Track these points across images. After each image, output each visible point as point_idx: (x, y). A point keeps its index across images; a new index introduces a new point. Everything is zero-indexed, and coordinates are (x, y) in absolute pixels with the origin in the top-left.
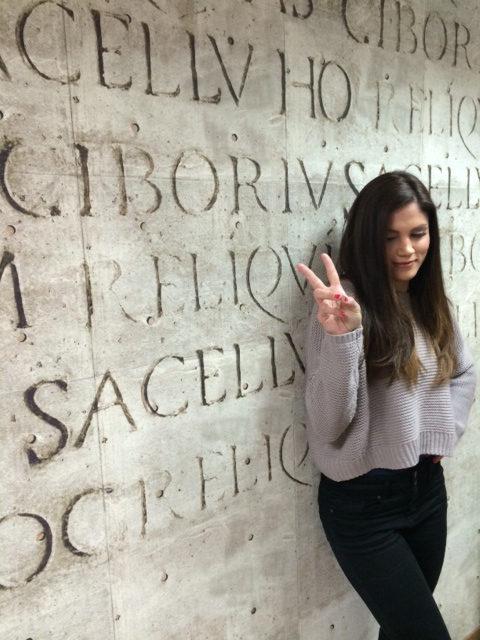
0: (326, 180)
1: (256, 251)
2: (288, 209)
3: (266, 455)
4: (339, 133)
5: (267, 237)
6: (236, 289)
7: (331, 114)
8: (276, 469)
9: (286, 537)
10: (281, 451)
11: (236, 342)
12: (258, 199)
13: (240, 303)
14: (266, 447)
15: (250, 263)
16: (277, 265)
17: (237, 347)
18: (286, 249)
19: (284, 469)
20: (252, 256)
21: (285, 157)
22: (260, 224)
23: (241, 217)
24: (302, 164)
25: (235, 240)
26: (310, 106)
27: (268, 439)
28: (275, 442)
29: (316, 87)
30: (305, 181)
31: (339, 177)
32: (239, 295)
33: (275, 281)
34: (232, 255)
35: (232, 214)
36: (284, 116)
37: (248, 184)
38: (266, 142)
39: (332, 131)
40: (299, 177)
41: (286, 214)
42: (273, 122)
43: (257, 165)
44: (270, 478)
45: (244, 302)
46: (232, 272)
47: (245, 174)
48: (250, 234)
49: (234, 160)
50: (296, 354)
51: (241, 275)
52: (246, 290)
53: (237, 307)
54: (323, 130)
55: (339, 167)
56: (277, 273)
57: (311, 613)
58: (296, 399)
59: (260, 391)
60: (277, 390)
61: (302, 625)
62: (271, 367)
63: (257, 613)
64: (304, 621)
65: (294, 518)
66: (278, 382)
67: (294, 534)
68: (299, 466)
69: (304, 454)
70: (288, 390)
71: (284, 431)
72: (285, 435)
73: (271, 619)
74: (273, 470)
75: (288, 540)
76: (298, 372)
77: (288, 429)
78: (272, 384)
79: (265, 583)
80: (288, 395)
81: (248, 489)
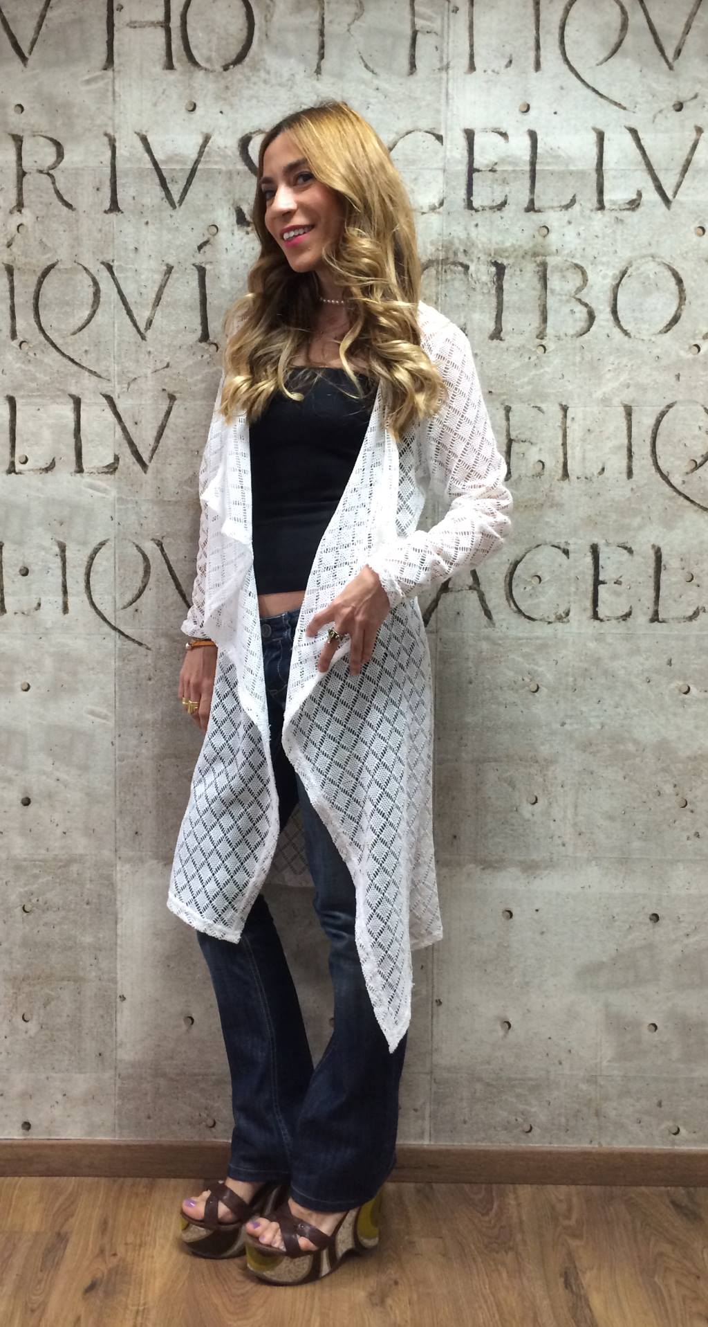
0: (197, 162)
1: (52, 266)
2: (114, 207)
3: (59, 572)
4: (227, 88)
5: (73, 247)
6: (13, 317)
7: (209, 60)
8: (77, 600)
9: (92, 713)
10: (88, 575)
11: (11, 394)
12: (57, 192)
13: (20, 338)
14: (59, 560)
15: (40, 283)
16: (92, 290)
17: (12, 401)
18: (110, 268)
19: (93, 604)
20: (45, 273)
21: (110, 131)
22: (61, 228)
23: (27, 217)
24: (144, 140)
25: (14, 248)
26: (163, 53)
27: (63, 548)
28: (76, 557)
29: (175, 22)
30: (150, 166)
31: (225, 157)
32: (18, 328)
33: (86, 313)
34: (10, 270)
35: (11, 212)
36: (110, 73)
37: (41, 172)
38: (75, 111)
39: (211, 86)
40: (139, 160)
41: (112, 216)
42: (88, 82)
43: (58, 145)
44: (65, 609)
45: (28, 337)
46: (8, 294)
47: (36, 159)
48: (41, 242)
49: (18, 140)
50: (124, 429)
51: (24, 298)
52: (33, 321)
53: (15, 343)
54: (190, 87)
55: (226, 142)
56: (91, 302)
57: (142, 860)
58: (120, 500)
59: (49, 472)
60: (82, 477)
61: (122, 871)
62: (72, 441)
63: (32, 807)
64: (127, 867)
65: (110, 689)
66: (85, 466)
67: (110, 714)
68: (125, 608)
69: (136, 592)
70: (104, 482)
71: (94, 544)
72: (96, 551)
73: (59, 831)
74: (71, 600)
75: (98, 720)
76: (127, 458)
77: (102, 544)
78: (73, 467)
79: (49, 768)
80: (105, 491)
81: (23, 613)
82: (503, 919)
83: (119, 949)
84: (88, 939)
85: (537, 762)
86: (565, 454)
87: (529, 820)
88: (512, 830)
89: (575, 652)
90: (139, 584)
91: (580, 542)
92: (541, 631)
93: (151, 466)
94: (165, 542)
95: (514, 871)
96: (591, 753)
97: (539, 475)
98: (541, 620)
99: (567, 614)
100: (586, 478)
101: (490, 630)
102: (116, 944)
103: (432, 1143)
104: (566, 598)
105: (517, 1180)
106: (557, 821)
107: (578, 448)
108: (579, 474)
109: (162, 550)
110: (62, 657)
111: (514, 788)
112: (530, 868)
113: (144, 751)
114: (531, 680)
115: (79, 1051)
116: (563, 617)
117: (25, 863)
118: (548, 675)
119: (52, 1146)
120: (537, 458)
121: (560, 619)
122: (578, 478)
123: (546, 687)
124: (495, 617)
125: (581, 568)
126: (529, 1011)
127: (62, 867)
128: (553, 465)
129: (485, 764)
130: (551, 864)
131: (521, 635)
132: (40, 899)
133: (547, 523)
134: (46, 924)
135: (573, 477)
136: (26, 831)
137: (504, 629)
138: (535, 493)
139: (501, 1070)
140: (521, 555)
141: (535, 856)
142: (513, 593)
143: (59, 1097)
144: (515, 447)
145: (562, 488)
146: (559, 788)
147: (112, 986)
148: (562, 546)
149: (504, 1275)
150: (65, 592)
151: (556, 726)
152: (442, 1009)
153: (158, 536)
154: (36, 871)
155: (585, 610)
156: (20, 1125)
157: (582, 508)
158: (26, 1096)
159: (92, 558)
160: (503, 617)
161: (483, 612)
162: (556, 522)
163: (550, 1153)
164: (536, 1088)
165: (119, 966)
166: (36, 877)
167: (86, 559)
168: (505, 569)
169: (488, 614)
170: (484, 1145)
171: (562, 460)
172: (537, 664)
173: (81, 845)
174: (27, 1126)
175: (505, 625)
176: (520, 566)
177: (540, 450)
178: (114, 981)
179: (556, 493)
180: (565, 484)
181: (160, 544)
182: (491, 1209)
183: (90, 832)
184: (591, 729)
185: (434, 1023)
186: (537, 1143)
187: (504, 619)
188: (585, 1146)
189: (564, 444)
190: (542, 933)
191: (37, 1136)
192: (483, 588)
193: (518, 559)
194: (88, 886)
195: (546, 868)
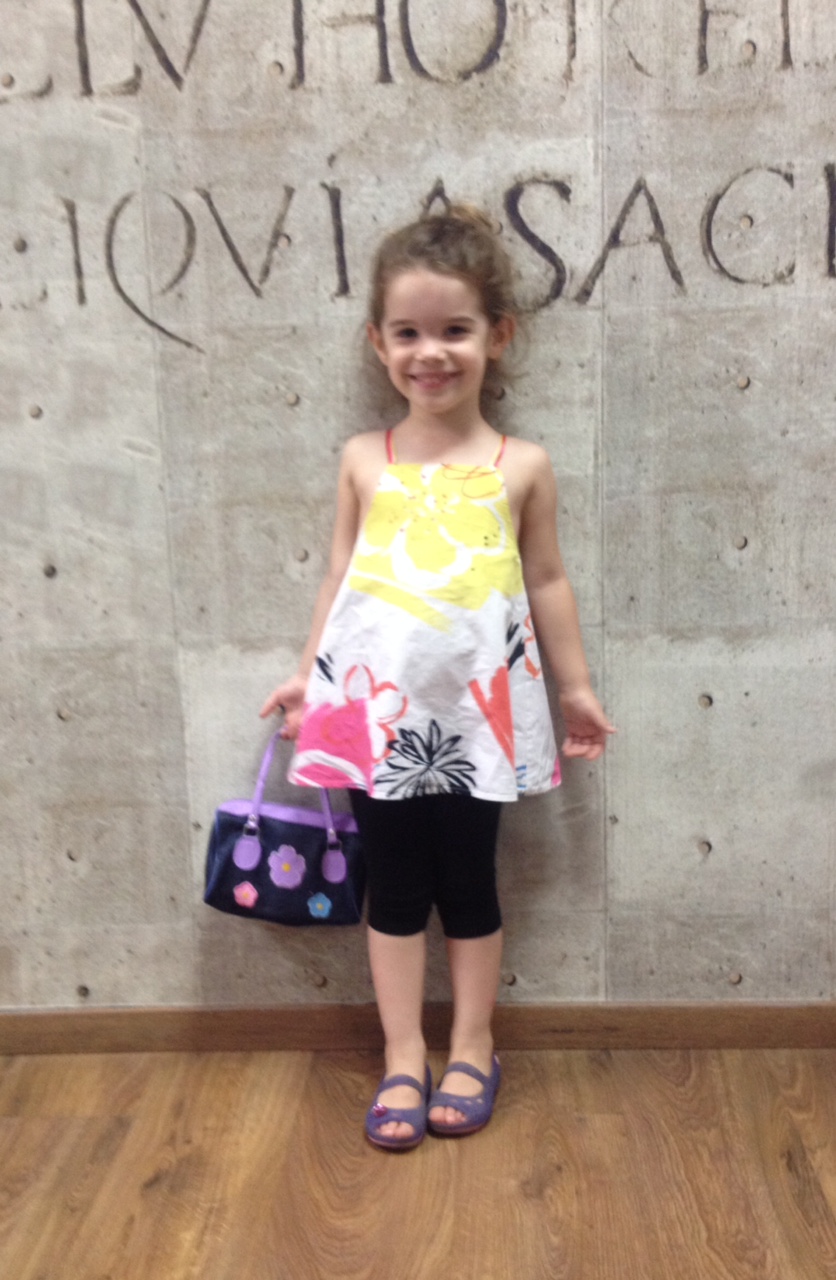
3: (69, 245)
8: (97, 284)
9: (130, 445)
10: (109, 246)
14: (66, 229)
19: (119, 290)
27: (71, 208)
28: (92, 220)
44: (82, 298)
50: (147, 28)
57: (211, 645)
58: (147, 133)
59: (46, 97)
60: (91, 101)
61: (185, 662)
62: (72, 48)
63: (60, 581)
64: (192, 656)
65: (152, 410)
66: (95, 84)
67: (153, 447)
68: (164, 292)
69: (177, 268)
70: (121, 107)
71: (114, 199)
72: (118, 210)
73: (98, 610)
74: (90, 285)
75: (139, 456)
76: (154, 70)
77: (126, 200)
78: (78, 87)
79: (76, 524)
80: (124, 121)
81: (24, 307)
82: (700, 708)
83: (189, 765)
84: (147, 752)
85: (747, 489)
86: (786, 29)
87: (735, 572)
88: (712, 586)
89: (801, 327)
90: (179, 257)
91: (809, 162)
92: (755, 297)
93: (188, 79)
94: (215, 193)
95: (714, 641)
96: (824, 472)
97: (749, 63)
98: (755, 281)
99: (791, 270)
100: (817, 64)
101: (679, 300)
102: (184, 757)
103: (610, 999)
104: (790, 246)
105: (720, 1044)
106: (776, 570)
107: (805, 21)
108: (807, 59)
109: (210, 204)
110: (84, 369)
111: (714, 527)
112: (737, 637)
113: (205, 497)
114: (739, 371)
115: (145, 896)
116: (786, 276)
117: (55, 655)
118: (764, 364)
119: (117, 1016)
120: (745, 37)
121: (780, 278)
122: (806, 65)
123: (760, 380)
124: (686, 281)
125: (810, 202)
126: (736, 827)
127: (105, 658)
128: (769, 45)
129: (674, 496)
130: (766, 631)
131: (724, 305)
132: (80, 701)
133: (761, 136)
134: (91, 734)
135: (798, 64)
136: (54, 612)
137: (700, 297)
138: (743, 89)
139: (699, 904)
140: (724, 186)
141: (743, 620)
142: (714, 243)
143: (123, 954)
144: (713, 22)
145: (783, 81)
146: (778, 525)
147: (183, 810)
148: (784, 169)
149: (706, 1156)
150: (79, 272)
151: (775, 435)
152: (617, 828)
153: (203, 183)
154: (71, 664)
155: (816, 263)
156: (73, 991)
157: (811, 112)
158: (80, 954)
159: (112, 222)
160: (698, 279)
161: (669, 276)
162: (775, 133)
163: (767, 1009)
164: (747, 927)
165: (190, 786)
166: (72, 672)
167: (104, 223)
168: (700, 208)
169: (676, 275)
170: (679, 1001)
171: (781, 38)
172: (747, 347)
173: (129, 628)
174: (84, 991)
175: (701, 292)
176: (722, 204)
177: (750, 24)
178: (185, 805)
179: (773, 89)
180: (787, 75)
181: (207, 196)
182: (688, 1077)
183: (139, 609)
184: (825, 437)
185: (608, 845)
186: (748, 997)
187: (699, 284)
188: (813, 999)
189: (785, 14)
190: (754, 724)
191: (98, 1003)
192: (669, 238)
193: (720, 191)
194: (142, 681)
195: (760, 635)
